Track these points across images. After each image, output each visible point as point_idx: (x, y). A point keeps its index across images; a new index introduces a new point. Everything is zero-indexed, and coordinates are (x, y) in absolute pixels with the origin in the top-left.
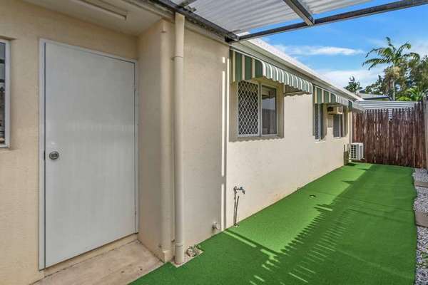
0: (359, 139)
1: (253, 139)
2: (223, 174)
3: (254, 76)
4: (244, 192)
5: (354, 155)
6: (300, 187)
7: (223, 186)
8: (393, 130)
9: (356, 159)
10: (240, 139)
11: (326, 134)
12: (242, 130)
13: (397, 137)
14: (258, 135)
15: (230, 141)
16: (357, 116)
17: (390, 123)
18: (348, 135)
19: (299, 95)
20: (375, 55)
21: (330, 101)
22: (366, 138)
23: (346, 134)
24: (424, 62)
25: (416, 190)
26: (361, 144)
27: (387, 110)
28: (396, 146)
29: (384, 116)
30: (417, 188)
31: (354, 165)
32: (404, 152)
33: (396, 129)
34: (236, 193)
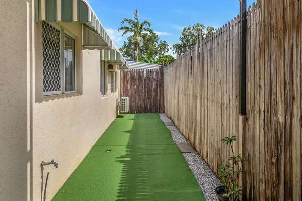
0: (125, 94)
1: (58, 97)
2: (29, 148)
3: (59, 18)
4: (56, 165)
5: (123, 107)
6: (93, 145)
7: (29, 164)
8: (147, 86)
9: (125, 111)
10: (47, 98)
11: (107, 90)
12: (45, 87)
13: (149, 91)
14: (60, 92)
15: (36, 102)
16: (124, 74)
17: (145, 81)
18: (117, 91)
19: (89, 49)
20: (126, 24)
21: (109, 59)
22: (130, 93)
23: (116, 90)
24: (151, 37)
25: (168, 129)
26: (128, 98)
27: (144, 70)
28: (148, 98)
29: (142, 75)
30: (168, 127)
31: (122, 117)
32: (153, 103)
33: (149, 85)
34: (42, 169)
